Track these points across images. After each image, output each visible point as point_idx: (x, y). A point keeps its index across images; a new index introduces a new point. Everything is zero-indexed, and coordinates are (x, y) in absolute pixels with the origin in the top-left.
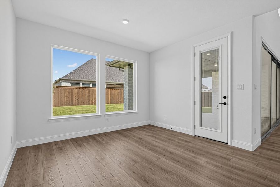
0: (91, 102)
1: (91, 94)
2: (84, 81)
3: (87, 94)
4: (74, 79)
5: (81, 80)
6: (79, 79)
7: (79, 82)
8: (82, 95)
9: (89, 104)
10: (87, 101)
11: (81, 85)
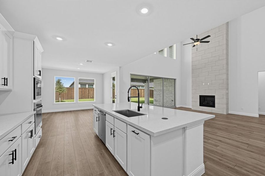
0: (90, 97)
1: (90, 92)
2: (89, 83)
3: (87, 92)
4: (82, 82)
5: (87, 82)
6: (86, 82)
7: (86, 84)
8: (84, 93)
9: (89, 98)
10: (87, 96)
11: (87, 86)
